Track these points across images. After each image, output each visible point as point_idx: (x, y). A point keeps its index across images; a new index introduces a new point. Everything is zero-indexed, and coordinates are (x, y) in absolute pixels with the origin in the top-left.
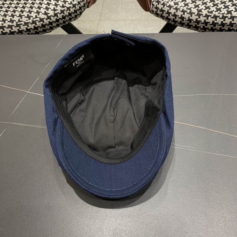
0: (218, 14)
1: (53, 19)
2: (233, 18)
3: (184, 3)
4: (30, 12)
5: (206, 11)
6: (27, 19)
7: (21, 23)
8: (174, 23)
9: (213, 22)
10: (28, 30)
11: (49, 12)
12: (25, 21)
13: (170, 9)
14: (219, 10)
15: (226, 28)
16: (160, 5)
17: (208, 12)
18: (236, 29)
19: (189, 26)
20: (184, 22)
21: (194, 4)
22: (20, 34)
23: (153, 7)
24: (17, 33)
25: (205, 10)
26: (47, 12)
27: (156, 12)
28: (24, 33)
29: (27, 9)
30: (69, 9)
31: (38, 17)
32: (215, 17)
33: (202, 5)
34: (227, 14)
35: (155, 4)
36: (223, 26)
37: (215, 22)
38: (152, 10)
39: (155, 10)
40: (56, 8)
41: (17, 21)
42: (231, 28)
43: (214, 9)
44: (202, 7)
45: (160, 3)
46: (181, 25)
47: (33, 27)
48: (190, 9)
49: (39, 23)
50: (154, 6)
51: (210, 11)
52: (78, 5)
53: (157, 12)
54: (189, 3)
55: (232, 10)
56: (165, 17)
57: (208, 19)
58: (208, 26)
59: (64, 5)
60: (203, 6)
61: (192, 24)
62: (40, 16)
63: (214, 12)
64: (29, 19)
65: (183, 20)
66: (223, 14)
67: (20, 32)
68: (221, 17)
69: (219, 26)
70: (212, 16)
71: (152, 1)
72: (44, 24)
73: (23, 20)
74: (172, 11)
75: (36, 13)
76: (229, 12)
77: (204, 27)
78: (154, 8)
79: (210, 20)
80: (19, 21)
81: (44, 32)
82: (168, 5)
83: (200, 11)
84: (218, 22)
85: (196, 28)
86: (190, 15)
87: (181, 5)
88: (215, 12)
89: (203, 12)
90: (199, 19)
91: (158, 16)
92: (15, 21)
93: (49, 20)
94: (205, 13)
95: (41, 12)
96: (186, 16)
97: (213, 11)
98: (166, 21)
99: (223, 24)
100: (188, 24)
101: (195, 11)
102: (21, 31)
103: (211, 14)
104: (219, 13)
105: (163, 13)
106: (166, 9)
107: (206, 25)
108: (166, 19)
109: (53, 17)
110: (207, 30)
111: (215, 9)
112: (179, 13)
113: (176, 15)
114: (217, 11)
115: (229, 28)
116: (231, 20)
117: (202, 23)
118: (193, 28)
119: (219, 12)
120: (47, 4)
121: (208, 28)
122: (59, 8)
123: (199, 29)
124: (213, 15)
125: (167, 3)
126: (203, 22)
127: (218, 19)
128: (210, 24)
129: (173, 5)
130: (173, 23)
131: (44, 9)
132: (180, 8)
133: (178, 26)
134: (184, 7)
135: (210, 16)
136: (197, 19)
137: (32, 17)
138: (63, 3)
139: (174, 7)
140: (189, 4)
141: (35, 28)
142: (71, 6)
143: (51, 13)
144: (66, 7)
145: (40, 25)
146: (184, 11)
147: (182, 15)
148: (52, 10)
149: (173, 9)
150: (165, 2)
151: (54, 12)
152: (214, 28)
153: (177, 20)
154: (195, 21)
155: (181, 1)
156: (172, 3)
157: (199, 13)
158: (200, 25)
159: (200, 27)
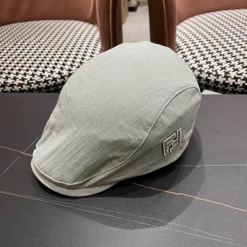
3: (209, 65)
4: (44, 71)
5: (234, 73)
9: (244, 84)
11: (63, 72)
12: (37, 80)
17: (237, 74)
19: (215, 89)
20: (210, 84)
21: (220, 66)
25: (233, 72)
26: (61, 72)
29: (41, 69)
31: (51, 77)
32: (246, 79)
40: (71, 69)
43: (243, 71)
46: (206, 88)
47: (44, 86)
48: (216, 71)
49: (52, 82)
51: (239, 73)
54: (215, 65)
57: (237, 81)
58: (238, 89)
60: (230, 68)
61: (219, 86)
62: (53, 76)
65: (208, 82)
70: (241, 79)
72: (57, 83)
73: (35, 79)
75: (50, 72)
77: (233, 90)
79: (240, 82)
83: (228, 73)
85: (224, 91)
86: (216, 77)
87: (205, 67)
88: (245, 74)
89: (231, 74)
90: (226, 82)
93: (62, 80)
94: (233, 75)
95: (55, 72)
96: (212, 78)
97: (243, 73)
100: (214, 86)
101: (222, 73)
103: (240, 76)
107: (236, 88)
111: (245, 71)
112: (204, 76)
113: (201, 77)
117: (230, 86)
118: (221, 92)
120: (62, 65)
121: (238, 91)
123: (228, 92)
124: (242, 77)
126: (231, 84)
128: (240, 87)
131: (58, 69)
134: (209, 69)
135: (240, 78)
136: (224, 81)
139: (198, 69)
140: (215, 67)
141: (47, 87)
143: (65, 73)
146: (209, 73)
147: (207, 77)
148: (67, 70)
149: (197, 71)
152: (245, 91)
154: (222, 83)
155: (205, 63)
156: (196, 66)
157: (226, 76)
158: (228, 88)
159: (228, 90)
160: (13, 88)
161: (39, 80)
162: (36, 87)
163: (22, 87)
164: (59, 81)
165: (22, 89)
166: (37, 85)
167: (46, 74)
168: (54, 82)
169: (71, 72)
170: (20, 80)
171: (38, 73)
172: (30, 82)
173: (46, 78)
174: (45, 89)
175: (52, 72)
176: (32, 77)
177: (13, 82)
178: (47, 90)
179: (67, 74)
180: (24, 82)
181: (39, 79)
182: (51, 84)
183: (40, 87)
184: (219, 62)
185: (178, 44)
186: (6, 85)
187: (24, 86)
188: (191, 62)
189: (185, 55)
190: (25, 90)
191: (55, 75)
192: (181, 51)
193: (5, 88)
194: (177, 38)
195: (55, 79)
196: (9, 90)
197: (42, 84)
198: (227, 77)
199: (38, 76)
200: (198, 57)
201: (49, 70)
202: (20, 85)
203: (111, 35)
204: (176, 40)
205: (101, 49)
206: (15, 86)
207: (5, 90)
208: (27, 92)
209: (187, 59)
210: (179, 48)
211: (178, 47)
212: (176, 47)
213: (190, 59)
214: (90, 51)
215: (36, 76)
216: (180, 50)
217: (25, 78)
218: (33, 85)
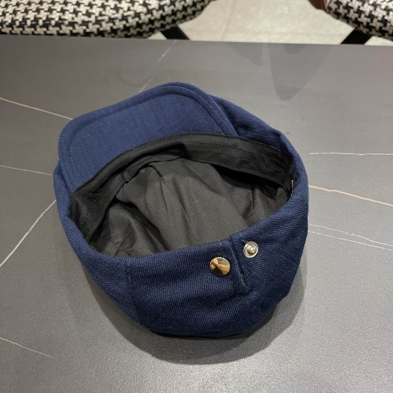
11: (150, 3)
12: (110, 15)
26: (147, 2)
31: (132, 10)
49: (133, 20)
62: (135, 9)
72: (140, 22)
73: (107, 14)
75: (129, 3)
93: (149, 16)
102: (102, 31)
109: (157, 11)
141: (125, 28)
143: (154, 4)
145: (135, 23)
151: (160, 4)
160: (74, 28)
161: (113, 17)
162: (108, 29)
163: (87, 27)
164: (145, 18)
165: (88, 31)
166: (111, 24)
167: (124, 5)
168: (137, 19)
169: (162, 3)
170: (83, 15)
171: (111, 3)
172: (100, 18)
173: (124, 12)
174: (122, 31)
175: (132, 2)
176: (101, 9)
177: (73, 18)
178: (126, 32)
179: (157, 7)
180: (90, 19)
181: (113, 14)
182: (132, 23)
183: (115, 27)
186: (63, 23)
187: (90, 25)
190: (92, 33)
191: (137, 8)
193: (61, 28)
195: (138, 15)
196: (68, 32)
197: (117, 23)
199: (111, 8)
202: (85, 23)
206: (76, 26)
207: (61, 32)
208: (96, 35)
215: (108, 8)
217: (90, 11)
218: (104, 24)
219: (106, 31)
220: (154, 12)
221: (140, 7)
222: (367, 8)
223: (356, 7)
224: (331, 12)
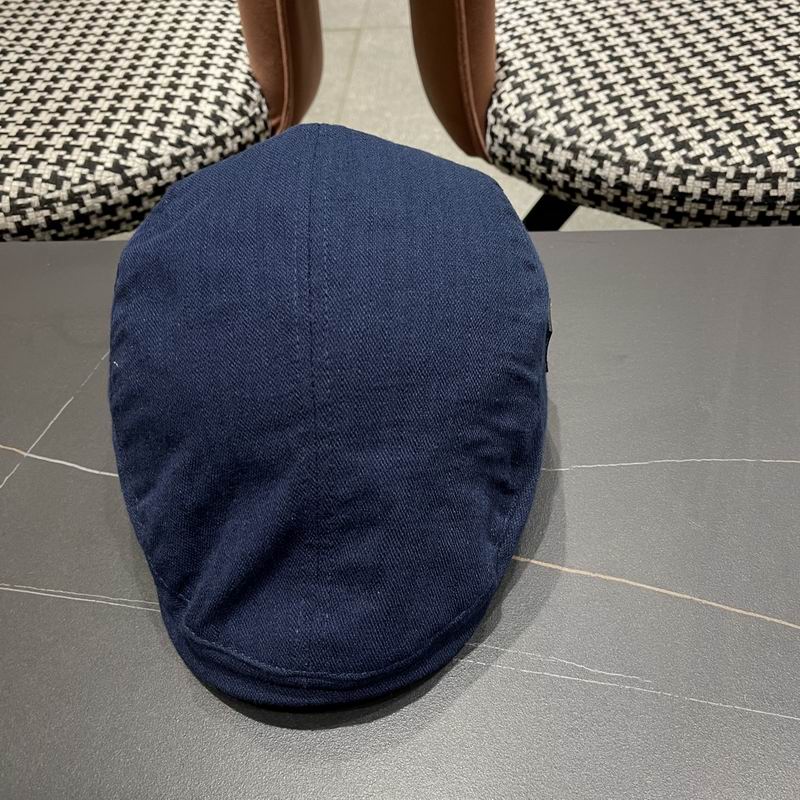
0: (718, 165)
1: (145, 186)
2: (773, 178)
3: (600, 131)
4: (62, 163)
5: (676, 155)
6: (51, 187)
7: (29, 200)
8: (568, 195)
9: (705, 192)
10: (53, 225)
11: (129, 164)
12: (42, 194)
13: (552, 149)
14: (722, 151)
15: (751, 212)
16: (515, 136)
17: (686, 159)
18: (785, 215)
19: (620, 207)
20: (603, 193)
21: (635, 131)
22: (25, 237)
23: (493, 141)
24: (13, 236)
25: (672, 151)
26: (122, 162)
27: (504, 158)
28: (38, 234)
29: (51, 155)
30: (200, 150)
31: (90, 181)
32: (711, 176)
33: (662, 136)
34: (751, 166)
35: (499, 131)
36: (741, 207)
37: (712, 192)
38: (490, 152)
39: (500, 152)
40: (154, 150)
41: (14, 194)
42: (770, 213)
43: (705, 148)
44: (663, 143)
45: (517, 130)
46: (592, 203)
47: (70, 215)
48: (621, 149)
49: (94, 200)
50: (496, 140)
51: (692, 155)
52: (232, 138)
53: (508, 160)
54: (617, 129)
55: (771, 153)
56: (534, 175)
57: (684, 182)
58: (686, 208)
59: (185, 139)
60: (665, 139)
61: (630, 198)
62: (97, 178)
63: (704, 160)
64: (59, 187)
65: (598, 186)
66: (738, 165)
67: (25, 232)
68: (731, 174)
69: (726, 207)
70: (697, 174)
71: (489, 124)
72: (111, 202)
73: (37, 191)
74: (561, 156)
75: (83, 166)
76: (760, 159)
77: (672, 209)
78: (496, 145)
79: (694, 186)
80: (22, 194)
81: (111, 231)
82: (544, 136)
83: (658, 155)
84: (722, 193)
85: (647, 213)
86: (621, 171)
87: (588, 138)
88: (711, 158)
89: (667, 159)
90: (653, 184)
91: (511, 173)
92: (7, 194)
93: (129, 190)
94: (673, 161)
95: (102, 164)
96: (610, 172)
97: (703, 155)
98: (539, 188)
99: (738, 201)
100: (617, 198)
101: (638, 155)
102: (29, 227)
103: (694, 167)
104: (724, 164)
105: (528, 163)
106: (538, 148)
107: (681, 203)
108: (539, 181)
109: (145, 178)
110: (685, 221)
111: (709, 148)
112: (585, 164)
113: (574, 170)
114: (716, 156)
115: (762, 214)
116: (767, 186)
117: (665, 197)
118: (636, 214)
119: (722, 158)
120: (124, 137)
121: (687, 214)
122: (165, 151)
123: (657, 216)
124: (701, 170)
125: (541, 131)
126: (667, 191)
127: (721, 182)
128: (694, 201)
129: (563, 138)
130: (563, 196)
131: (111, 152)
132: (587, 146)
133: (582, 205)
134: (599, 142)
135: (693, 172)
136: (646, 183)
137: (69, 179)
138: (182, 133)
139: (567, 144)
140: (618, 134)
141: (79, 217)
142: (210, 140)
143: (136, 165)
144: (189, 144)
145: (98, 207)
146: (599, 158)
147: (593, 170)
148: (139, 156)
149: (563, 148)
150: (532, 126)
151: (149, 164)
152: (709, 212)
153: (577, 185)
154: (639, 189)
155: (588, 122)
156: (558, 131)
157: (652, 165)
158: (658, 203)
159: (659, 210)
161: (48, 196)
162: (41, 221)
164: (119, 195)
166: (46, 213)
167: (73, 172)
168: (102, 198)
169: (154, 163)
171: (45, 170)
172: (20, 202)
173: (73, 185)
174: (73, 223)
175: (90, 165)
176: (23, 184)
178: (81, 225)
179: (144, 171)
181: (50, 191)
182: (93, 206)
183: (55, 217)
184: (633, 119)
185: (502, 55)
188: (545, 120)
189: (525, 92)
191: (101, 176)
192: (512, 79)
194: (499, 30)
195: (103, 189)
197: (60, 208)
198: (653, 170)
199: (45, 181)
200: (565, 101)
201: (79, 156)
203: (281, 26)
204: (498, 39)
205: (249, 74)
208: (14, 236)
209: (532, 107)
210: (506, 68)
211: (503, 64)
212: (497, 66)
213: (541, 107)
214: (215, 84)
215: (38, 180)
216: (508, 74)
218: (30, 212)
219: (36, 226)
220: (139, 182)
221: (107, 173)
222: (561, 155)
223: (539, 154)
224: (497, 162)
